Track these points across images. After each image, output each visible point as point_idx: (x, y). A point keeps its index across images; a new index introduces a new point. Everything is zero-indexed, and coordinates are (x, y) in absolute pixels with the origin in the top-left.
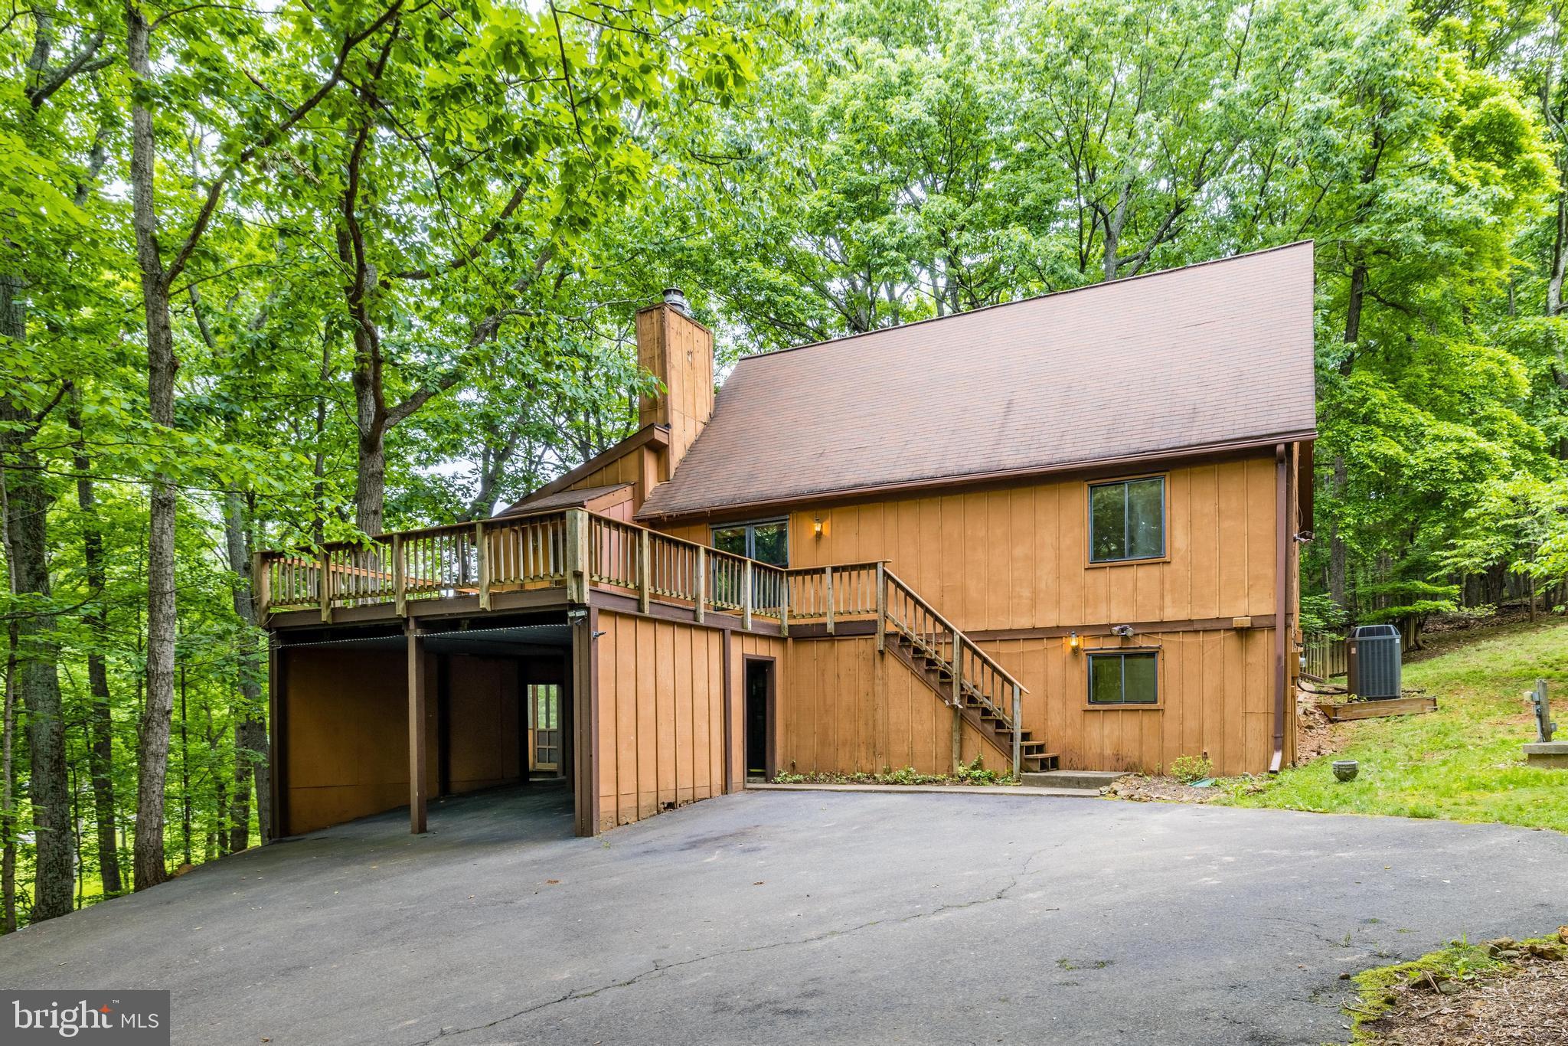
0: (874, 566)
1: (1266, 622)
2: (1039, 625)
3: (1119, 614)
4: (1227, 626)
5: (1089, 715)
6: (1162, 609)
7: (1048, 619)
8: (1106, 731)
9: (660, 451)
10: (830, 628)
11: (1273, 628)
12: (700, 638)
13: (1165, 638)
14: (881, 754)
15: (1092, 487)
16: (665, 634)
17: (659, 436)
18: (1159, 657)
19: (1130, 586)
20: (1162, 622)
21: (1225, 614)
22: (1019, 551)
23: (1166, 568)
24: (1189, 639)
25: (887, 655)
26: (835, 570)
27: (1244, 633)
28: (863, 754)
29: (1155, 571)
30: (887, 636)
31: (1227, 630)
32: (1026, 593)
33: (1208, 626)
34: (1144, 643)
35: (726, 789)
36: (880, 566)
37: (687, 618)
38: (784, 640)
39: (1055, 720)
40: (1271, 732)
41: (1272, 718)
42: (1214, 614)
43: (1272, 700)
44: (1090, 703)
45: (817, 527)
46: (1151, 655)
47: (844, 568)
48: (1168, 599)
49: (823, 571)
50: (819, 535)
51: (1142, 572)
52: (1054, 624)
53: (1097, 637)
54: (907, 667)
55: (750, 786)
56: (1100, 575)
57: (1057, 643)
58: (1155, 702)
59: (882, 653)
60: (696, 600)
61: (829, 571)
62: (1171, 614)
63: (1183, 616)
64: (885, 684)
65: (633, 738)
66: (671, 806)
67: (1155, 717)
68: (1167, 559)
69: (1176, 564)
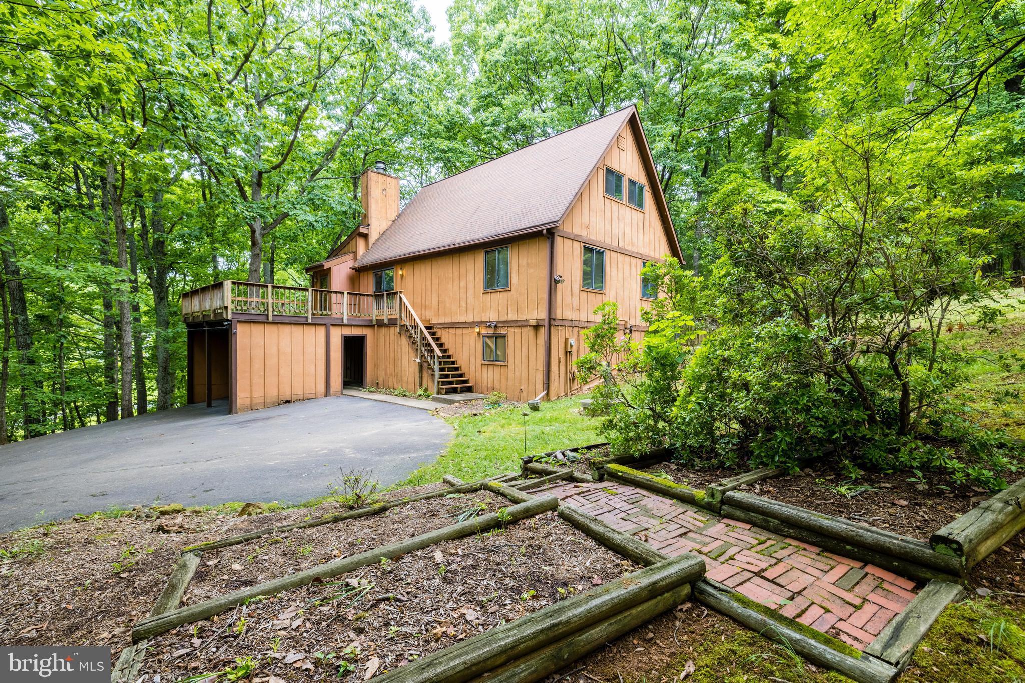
1: (541, 323)
2: (467, 321)
3: (494, 316)
4: (530, 324)
5: (483, 367)
6: (508, 314)
7: (470, 319)
8: (489, 375)
9: (365, 237)
10: (386, 322)
11: (545, 326)
12: (310, 331)
13: (509, 329)
15: (486, 253)
16: (285, 330)
17: (362, 230)
18: (507, 339)
19: (497, 302)
20: (508, 321)
21: (529, 318)
22: (462, 284)
23: (509, 293)
24: (517, 330)
25: (402, 335)
27: (535, 328)
29: (506, 295)
30: (401, 326)
31: (530, 326)
32: (464, 305)
33: (523, 324)
34: (502, 331)
35: (327, 394)
36: (398, 293)
37: (303, 321)
38: (373, 326)
39: (473, 369)
40: (544, 381)
41: (544, 373)
42: (525, 318)
43: (544, 364)
44: (483, 361)
45: (401, 273)
46: (504, 337)
47: (390, 294)
48: (510, 310)
50: (402, 276)
51: (501, 295)
52: (472, 321)
53: (486, 327)
54: (407, 341)
55: (346, 392)
56: (488, 297)
57: (472, 330)
58: (505, 361)
59: (400, 334)
60: (307, 312)
61: (385, 295)
63: (514, 319)
65: (262, 374)
66: (288, 402)
67: (505, 369)
68: (510, 289)
69: (513, 291)
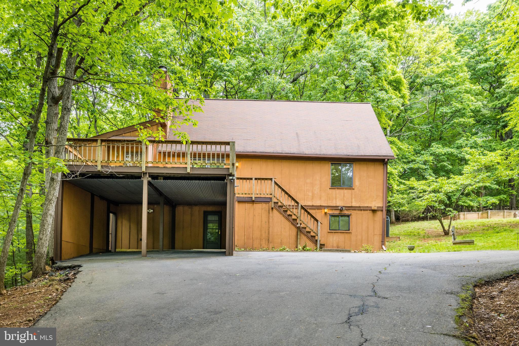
0: (271, 179)
1: (380, 209)
2: (314, 205)
3: (340, 203)
4: (370, 209)
5: (330, 233)
6: (352, 202)
7: (317, 203)
8: (334, 239)
10: (253, 199)
11: (382, 211)
13: (352, 211)
14: (271, 242)
15: (332, 164)
18: (350, 217)
19: (342, 195)
20: (352, 207)
21: (369, 205)
22: (308, 181)
23: (353, 191)
24: (359, 212)
25: (274, 209)
26: (256, 179)
27: (374, 211)
28: (264, 242)
29: (350, 191)
30: (274, 203)
31: (370, 210)
32: (310, 194)
33: (365, 209)
34: (346, 212)
36: (273, 180)
40: (381, 240)
41: (381, 236)
42: (366, 205)
43: (381, 231)
44: (330, 230)
46: (348, 216)
47: (259, 179)
48: (353, 200)
49: (251, 179)
51: (346, 191)
52: (319, 205)
53: (333, 210)
54: (281, 214)
56: (334, 190)
57: (320, 211)
58: (349, 230)
59: (272, 208)
61: (254, 179)
62: (354, 204)
63: (357, 205)
64: (273, 219)
67: (349, 234)
68: (353, 188)
69: (356, 189)
